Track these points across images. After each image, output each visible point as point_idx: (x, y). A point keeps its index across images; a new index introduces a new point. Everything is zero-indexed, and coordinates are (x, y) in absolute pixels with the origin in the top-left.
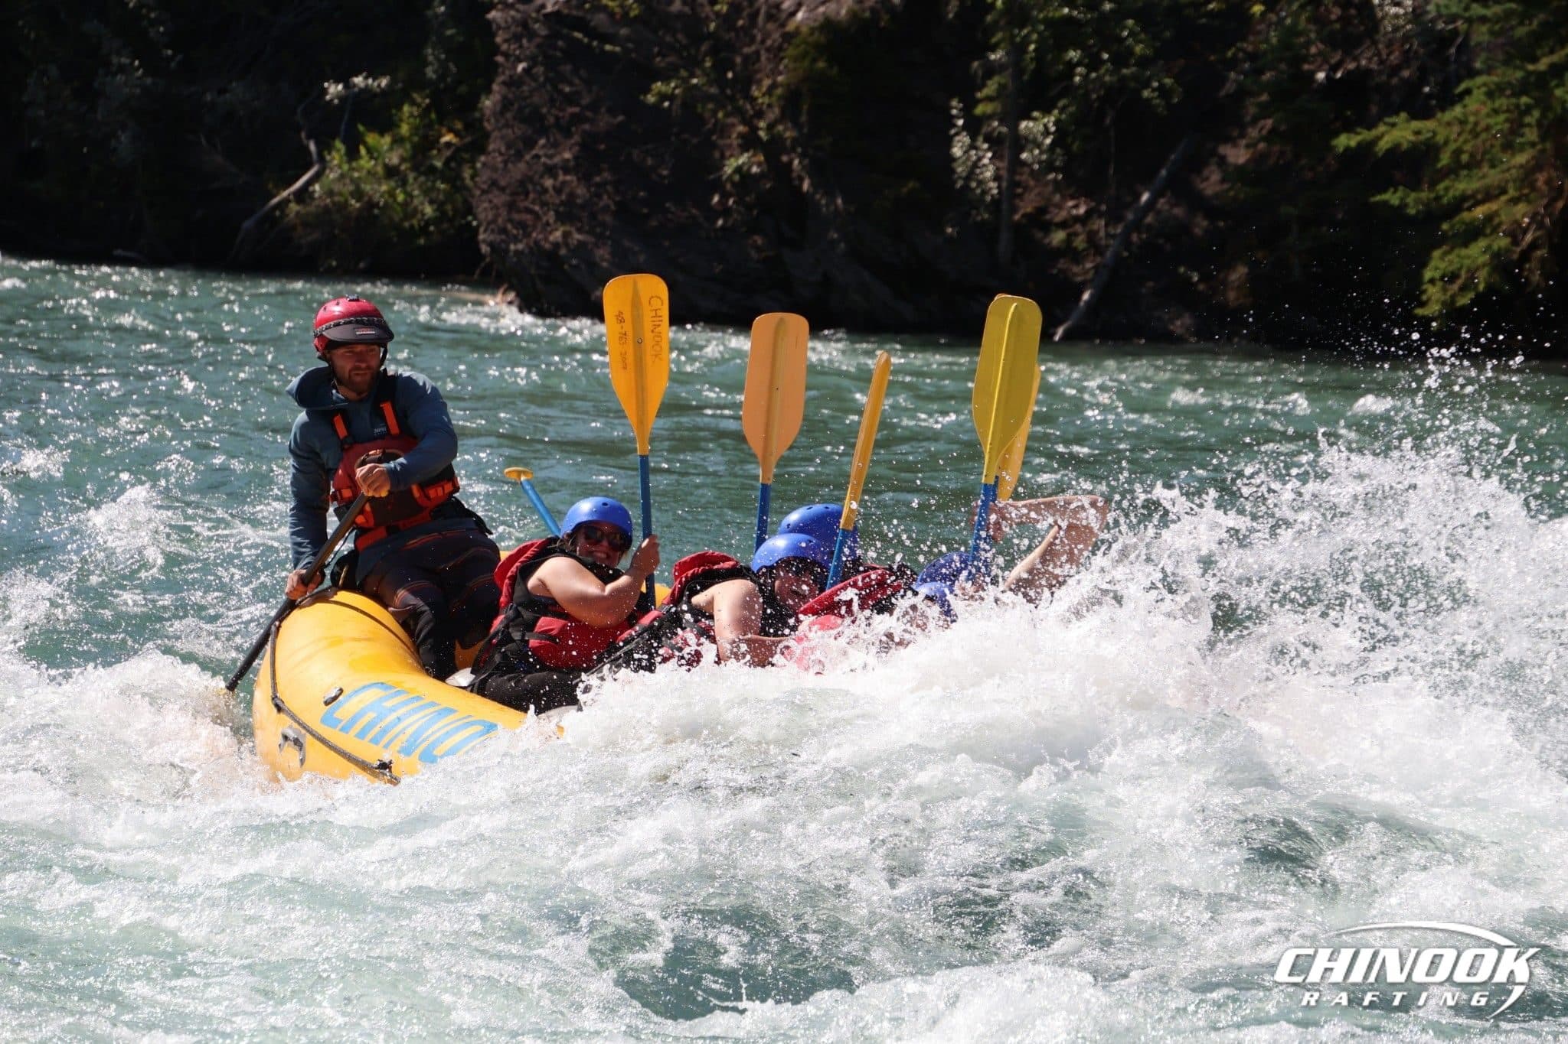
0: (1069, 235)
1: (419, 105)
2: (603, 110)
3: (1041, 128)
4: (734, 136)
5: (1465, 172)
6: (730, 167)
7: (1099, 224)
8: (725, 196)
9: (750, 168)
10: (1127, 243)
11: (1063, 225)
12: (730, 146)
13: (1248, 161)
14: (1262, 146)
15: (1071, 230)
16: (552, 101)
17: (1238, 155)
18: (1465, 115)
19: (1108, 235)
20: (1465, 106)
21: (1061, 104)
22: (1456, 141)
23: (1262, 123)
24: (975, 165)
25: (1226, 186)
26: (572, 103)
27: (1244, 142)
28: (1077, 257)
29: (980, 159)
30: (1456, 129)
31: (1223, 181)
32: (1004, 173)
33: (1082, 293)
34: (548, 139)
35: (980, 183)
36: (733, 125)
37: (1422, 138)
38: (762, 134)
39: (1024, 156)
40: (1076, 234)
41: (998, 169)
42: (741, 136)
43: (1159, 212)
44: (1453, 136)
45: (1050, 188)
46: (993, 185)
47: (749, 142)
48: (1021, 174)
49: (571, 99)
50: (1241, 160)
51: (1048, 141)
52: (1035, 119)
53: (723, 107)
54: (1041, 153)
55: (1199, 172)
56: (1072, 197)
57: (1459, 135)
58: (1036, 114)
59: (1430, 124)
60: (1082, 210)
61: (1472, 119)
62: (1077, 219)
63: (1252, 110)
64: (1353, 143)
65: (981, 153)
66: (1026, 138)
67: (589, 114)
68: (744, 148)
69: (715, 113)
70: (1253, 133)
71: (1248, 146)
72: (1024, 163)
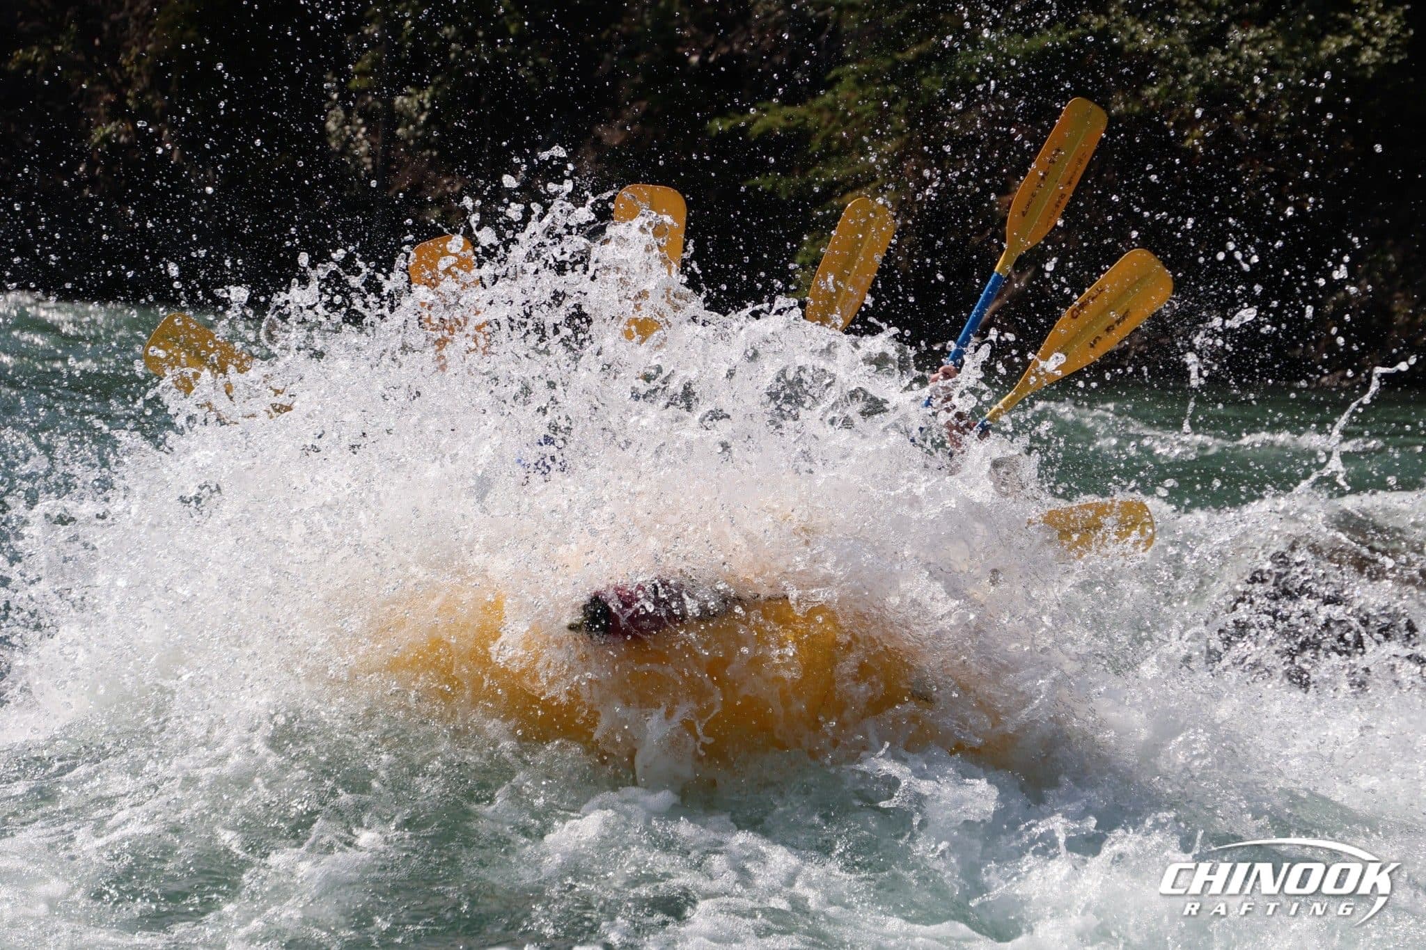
3: (416, 104)
5: (835, 159)
6: (97, 134)
8: (92, 166)
9: (117, 138)
12: (96, 115)
18: (835, 101)
20: (835, 94)
22: (826, 127)
24: (349, 140)
29: (355, 133)
30: (826, 115)
35: (355, 158)
36: (100, 93)
37: (793, 124)
38: (130, 102)
39: (399, 131)
42: (108, 103)
44: (824, 123)
46: (369, 160)
47: (117, 112)
51: (423, 118)
54: (417, 129)
57: (829, 122)
59: (799, 110)
61: (841, 107)
64: (726, 127)
65: (355, 128)
66: (401, 115)
68: (112, 117)
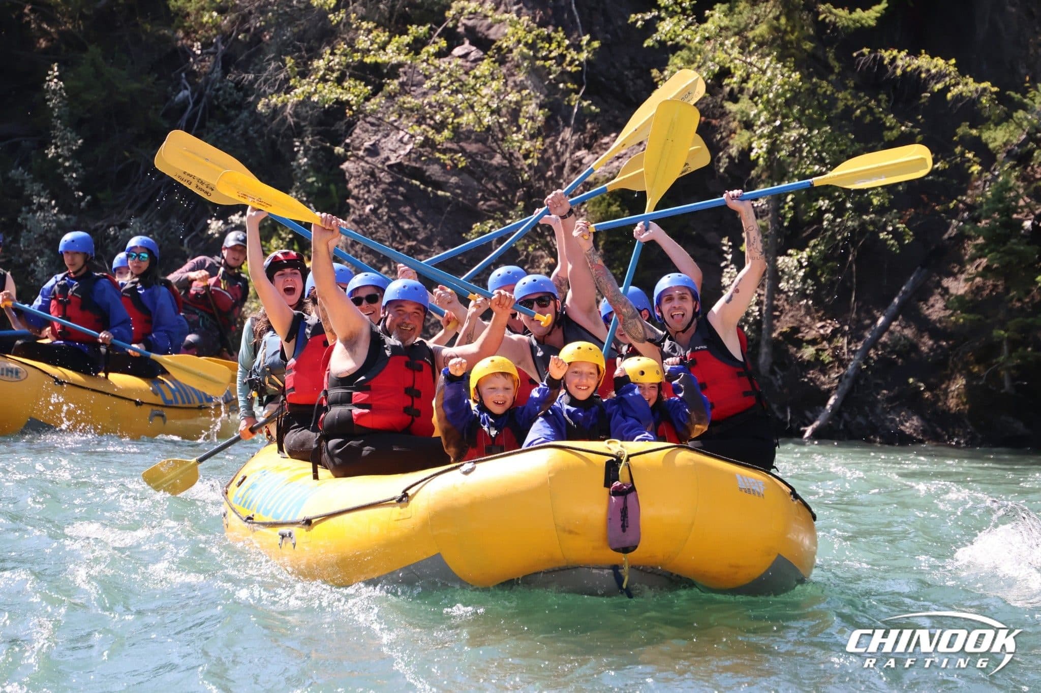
0: (817, 350)
1: (283, 239)
2: (435, 244)
4: (543, 265)
7: (842, 342)
10: (866, 358)
11: (813, 342)
13: (966, 292)
14: (978, 279)
15: (819, 347)
16: (394, 236)
17: (958, 287)
19: (849, 350)
21: (812, 243)
23: (978, 261)
25: (948, 312)
26: (409, 238)
27: (963, 276)
28: (824, 368)
31: (946, 308)
32: (764, 298)
33: (829, 398)
34: (390, 267)
40: (824, 350)
41: (759, 295)
43: (892, 333)
45: (803, 312)
48: (779, 300)
49: (408, 235)
50: (961, 292)
52: (791, 255)
53: (534, 241)
55: (926, 300)
56: (821, 320)
58: (790, 251)
60: (829, 331)
62: (824, 337)
63: (969, 249)
67: (424, 247)
69: (526, 247)
70: (971, 269)
71: (966, 280)
72: (781, 291)
